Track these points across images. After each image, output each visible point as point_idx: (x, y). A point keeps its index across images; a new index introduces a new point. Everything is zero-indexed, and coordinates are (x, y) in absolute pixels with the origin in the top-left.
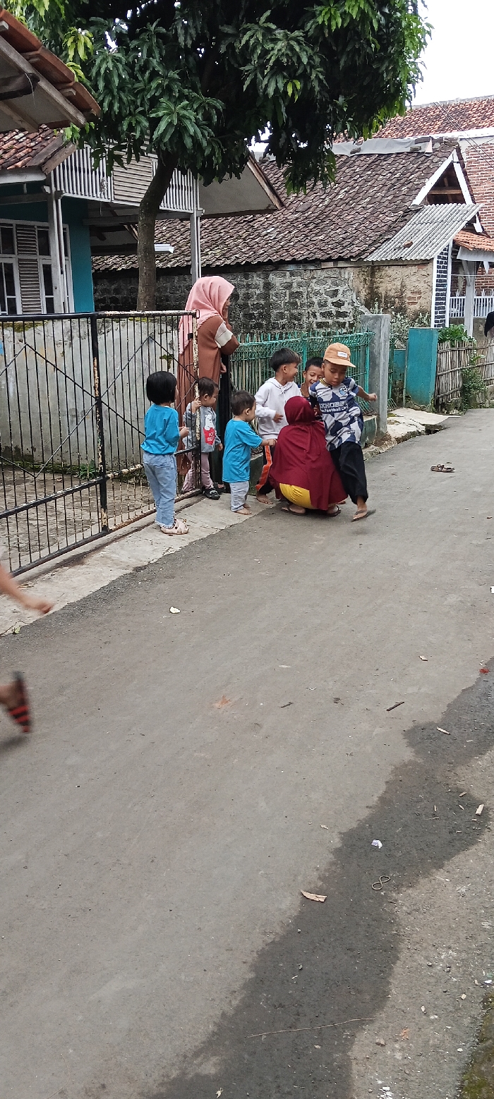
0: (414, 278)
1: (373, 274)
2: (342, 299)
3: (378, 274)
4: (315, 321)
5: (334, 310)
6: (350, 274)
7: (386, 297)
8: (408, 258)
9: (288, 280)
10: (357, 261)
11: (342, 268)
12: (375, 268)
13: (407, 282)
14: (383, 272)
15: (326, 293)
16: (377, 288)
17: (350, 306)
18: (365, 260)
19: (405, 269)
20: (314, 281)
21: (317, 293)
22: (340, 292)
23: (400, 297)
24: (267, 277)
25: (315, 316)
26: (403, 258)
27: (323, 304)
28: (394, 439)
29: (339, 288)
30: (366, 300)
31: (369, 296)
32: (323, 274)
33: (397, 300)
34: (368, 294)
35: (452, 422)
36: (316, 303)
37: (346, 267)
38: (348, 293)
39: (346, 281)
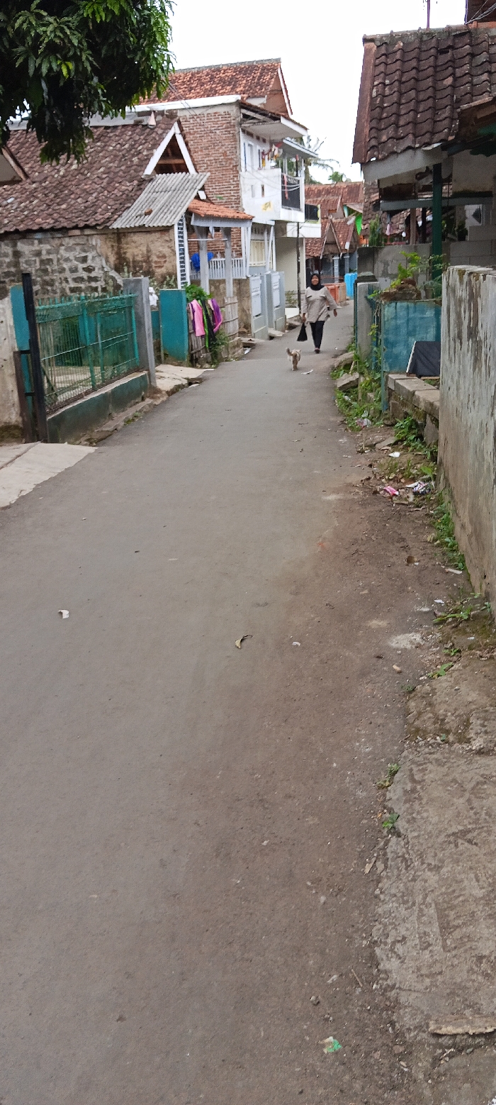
0: (159, 244)
1: (119, 241)
2: (93, 265)
3: (123, 241)
4: (68, 286)
5: (85, 275)
6: (96, 241)
7: (134, 261)
8: (151, 225)
9: (37, 248)
10: (102, 229)
11: (88, 235)
12: (120, 234)
13: (152, 247)
14: (129, 239)
15: (76, 259)
16: (125, 253)
17: (101, 272)
18: (110, 228)
19: (148, 235)
20: (63, 248)
21: (67, 260)
22: (90, 258)
23: (147, 260)
24: (15, 245)
25: (67, 282)
26: (146, 226)
27: (74, 270)
28: (164, 392)
29: (88, 254)
30: (115, 265)
31: (118, 261)
32: (71, 242)
33: (144, 264)
34: (117, 259)
35: (209, 374)
36: (67, 269)
37: (93, 235)
38: (97, 259)
39: (94, 247)
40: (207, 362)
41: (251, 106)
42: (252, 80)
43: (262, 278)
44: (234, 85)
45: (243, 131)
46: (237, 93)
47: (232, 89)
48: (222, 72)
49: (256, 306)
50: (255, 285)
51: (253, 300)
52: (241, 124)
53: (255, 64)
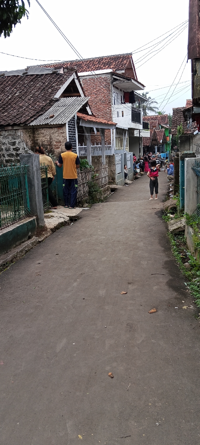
0: (56, 135)
1: (34, 133)
2: (18, 147)
3: (36, 133)
4: (5, 159)
5: (14, 153)
6: (20, 133)
7: (42, 145)
8: (52, 123)
10: (25, 126)
11: (16, 130)
12: (35, 129)
13: (53, 136)
14: (39, 131)
15: (9, 143)
16: (37, 140)
17: (23, 151)
18: (28, 125)
19: (51, 130)
20: (2, 137)
21: (4, 144)
22: (17, 143)
23: (50, 145)
25: (4, 156)
26: (49, 124)
27: (7, 150)
28: (49, 230)
29: (16, 140)
30: (32, 147)
31: (33, 144)
32: (7, 134)
33: (48, 146)
34: (32, 143)
35: (85, 212)
36: (4, 149)
37: (19, 129)
38: (21, 144)
39: (19, 137)
40: (87, 203)
41: (117, 74)
42: (118, 63)
43: (121, 155)
44: (109, 65)
45: (114, 86)
46: (110, 68)
47: (108, 66)
48: (104, 59)
49: (118, 169)
50: (118, 158)
51: (117, 166)
52: (113, 83)
53: (119, 56)
